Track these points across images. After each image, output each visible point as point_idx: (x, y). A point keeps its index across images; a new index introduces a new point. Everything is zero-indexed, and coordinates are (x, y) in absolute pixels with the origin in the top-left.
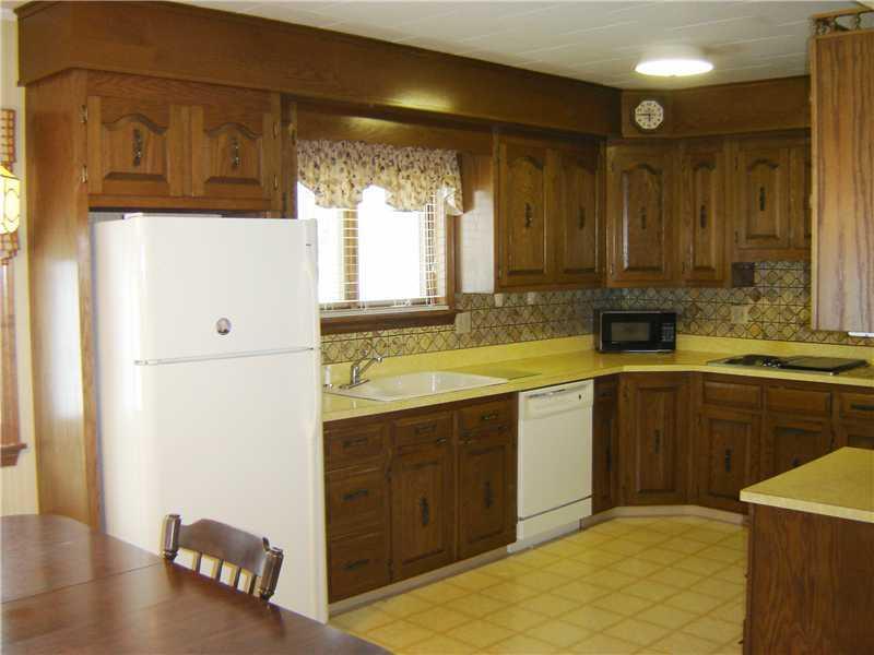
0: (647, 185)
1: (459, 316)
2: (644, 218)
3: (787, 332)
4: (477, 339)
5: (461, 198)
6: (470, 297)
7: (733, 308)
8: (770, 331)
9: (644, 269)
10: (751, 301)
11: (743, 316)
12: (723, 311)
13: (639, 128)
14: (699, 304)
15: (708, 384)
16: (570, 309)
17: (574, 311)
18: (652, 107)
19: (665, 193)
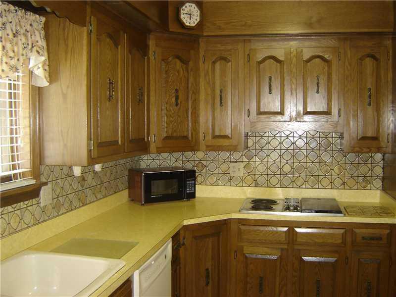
0: (178, 72)
1: (43, 188)
2: (177, 98)
3: (274, 181)
4: (58, 208)
5: (47, 68)
6: (52, 168)
7: (232, 165)
8: (261, 180)
9: (177, 138)
10: (245, 159)
11: (239, 170)
12: (224, 167)
13: (182, 25)
14: (204, 163)
15: (243, 227)
16: (114, 170)
17: (117, 172)
18: (192, 8)
19: (191, 80)
